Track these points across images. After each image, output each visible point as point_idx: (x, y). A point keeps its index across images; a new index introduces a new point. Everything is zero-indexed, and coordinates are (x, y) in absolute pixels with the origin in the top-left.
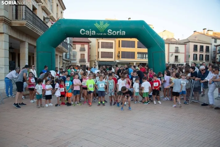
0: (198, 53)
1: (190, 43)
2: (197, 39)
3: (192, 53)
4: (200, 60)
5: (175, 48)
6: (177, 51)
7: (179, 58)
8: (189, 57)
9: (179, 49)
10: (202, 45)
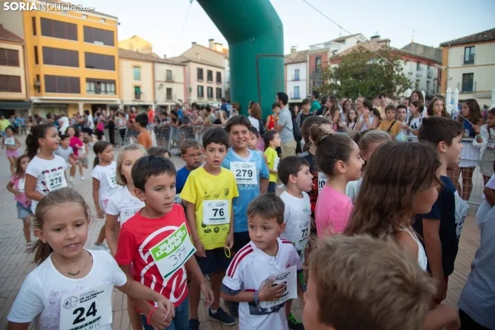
0: (205, 84)
1: (191, 64)
2: (199, 57)
3: (195, 84)
4: (208, 97)
5: (165, 72)
6: (169, 79)
7: (174, 93)
8: (191, 91)
9: (173, 73)
10: (210, 68)
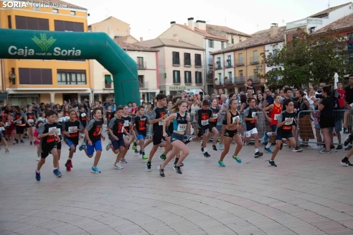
0: (182, 69)
1: (165, 48)
2: (177, 39)
3: (170, 69)
4: (186, 82)
6: (141, 66)
7: (146, 80)
8: (166, 77)
9: (145, 60)
10: (188, 51)
